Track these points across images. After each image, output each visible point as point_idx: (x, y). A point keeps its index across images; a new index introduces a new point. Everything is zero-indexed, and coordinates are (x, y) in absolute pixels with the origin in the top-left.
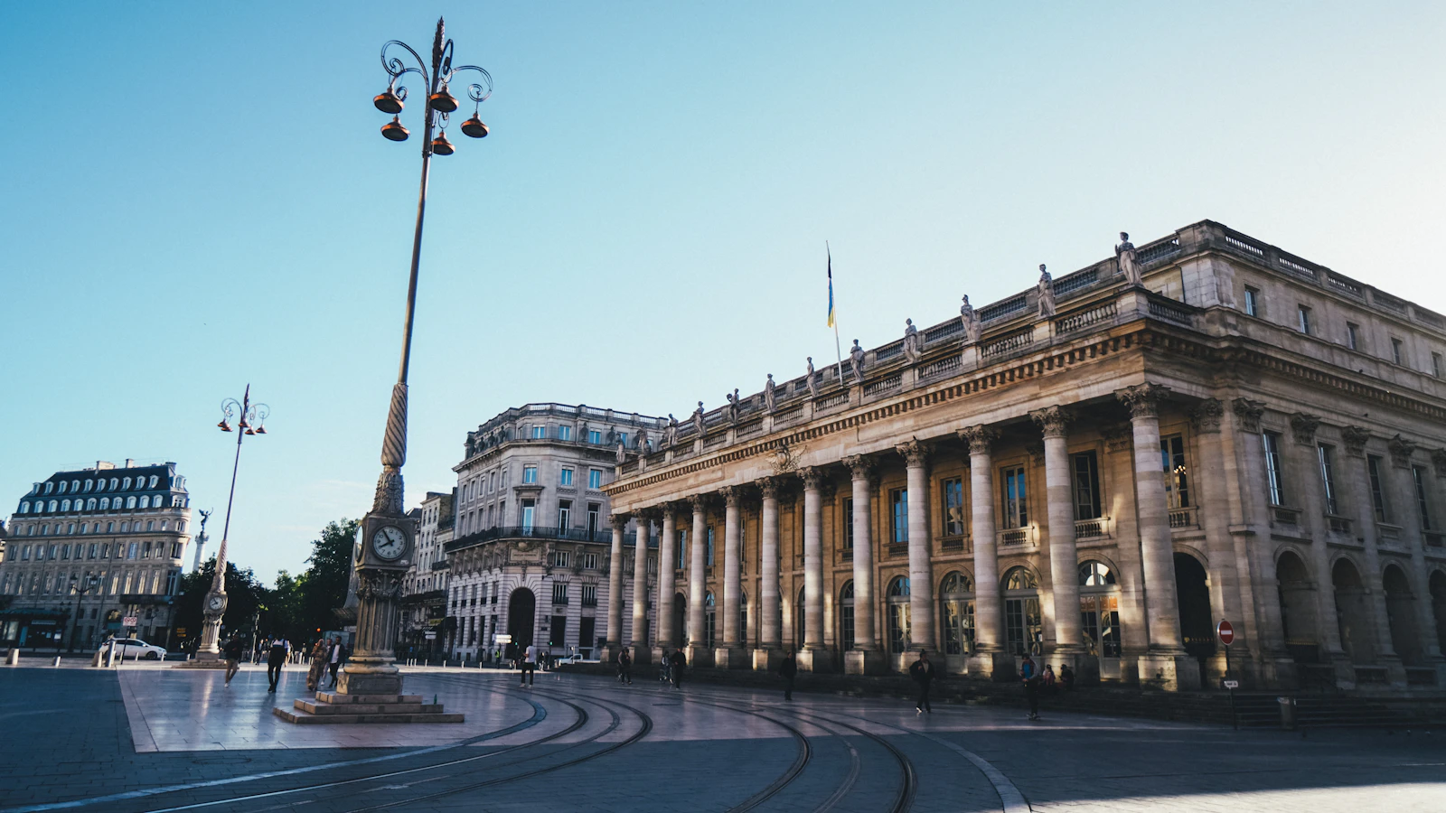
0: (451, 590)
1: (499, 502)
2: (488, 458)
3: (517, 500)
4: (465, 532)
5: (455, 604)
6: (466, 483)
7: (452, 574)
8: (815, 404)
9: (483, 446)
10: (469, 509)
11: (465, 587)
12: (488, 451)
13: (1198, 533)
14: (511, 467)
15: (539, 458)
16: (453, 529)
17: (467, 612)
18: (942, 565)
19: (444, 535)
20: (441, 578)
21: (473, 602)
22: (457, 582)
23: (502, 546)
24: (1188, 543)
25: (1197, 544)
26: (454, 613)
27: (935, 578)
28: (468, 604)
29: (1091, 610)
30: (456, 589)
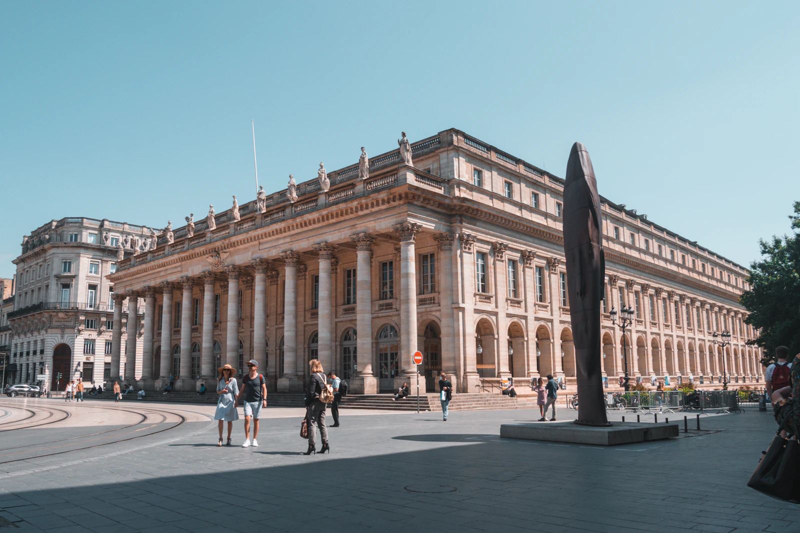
0: (13, 345)
1: (45, 285)
2: (36, 255)
3: (57, 284)
4: (23, 306)
5: (15, 355)
6: (22, 272)
7: (13, 335)
8: (236, 225)
9: (34, 246)
10: (24, 290)
11: (22, 344)
12: (36, 250)
13: (438, 308)
14: (53, 262)
15: (72, 255)
16: (14, 304)
17: (23, 360)
18: (310, 327)
19: (7, 308)
20: (6, 337)
21: (28, 354)
22: (16, 340)
23: (46, 315)
24: (434, 313)
25: (437, 314)
26: (15, 361)
27: (306, 334)
28: (25, 355)
29: (386, 352)
30: (16, 345)
